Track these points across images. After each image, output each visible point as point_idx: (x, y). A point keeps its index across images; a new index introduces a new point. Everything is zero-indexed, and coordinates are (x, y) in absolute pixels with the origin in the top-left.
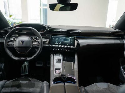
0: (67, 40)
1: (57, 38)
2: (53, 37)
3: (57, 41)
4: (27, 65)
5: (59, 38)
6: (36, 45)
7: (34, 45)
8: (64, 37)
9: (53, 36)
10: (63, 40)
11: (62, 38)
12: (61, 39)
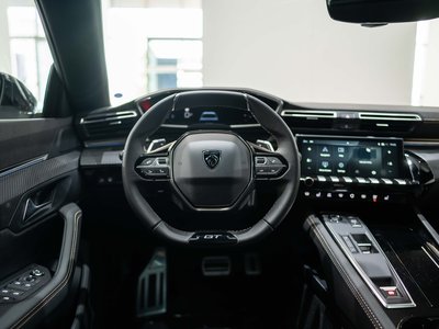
0: (368, 156)
1: (325, 149)
2: (310, 145)
3: (325, 159)
4: (162, 275)
5: (332, 149)
6: (274, 172)
7: (261, 172)
8: (356, 144)
9: (308, 139)
10: (351, 155)
11: (346, 148)
12: (342, 150)
